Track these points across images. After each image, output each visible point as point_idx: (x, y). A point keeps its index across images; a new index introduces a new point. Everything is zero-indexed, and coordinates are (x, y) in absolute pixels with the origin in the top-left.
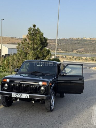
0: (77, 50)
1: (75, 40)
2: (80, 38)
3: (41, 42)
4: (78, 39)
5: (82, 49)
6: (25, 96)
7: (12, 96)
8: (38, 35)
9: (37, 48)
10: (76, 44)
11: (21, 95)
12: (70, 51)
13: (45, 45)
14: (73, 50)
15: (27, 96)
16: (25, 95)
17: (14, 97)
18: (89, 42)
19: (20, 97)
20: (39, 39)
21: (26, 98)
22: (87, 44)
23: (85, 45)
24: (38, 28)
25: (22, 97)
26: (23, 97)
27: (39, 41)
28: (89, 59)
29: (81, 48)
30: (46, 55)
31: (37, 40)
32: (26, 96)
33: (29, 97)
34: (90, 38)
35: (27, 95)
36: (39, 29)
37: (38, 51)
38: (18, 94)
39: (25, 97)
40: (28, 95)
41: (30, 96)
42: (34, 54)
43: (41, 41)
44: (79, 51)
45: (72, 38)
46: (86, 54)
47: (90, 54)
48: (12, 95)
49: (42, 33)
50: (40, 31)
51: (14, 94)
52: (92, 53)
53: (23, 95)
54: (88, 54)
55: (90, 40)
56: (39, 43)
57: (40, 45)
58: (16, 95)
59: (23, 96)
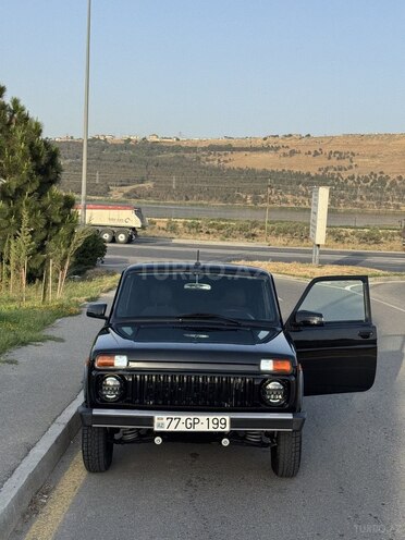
0: (127, 189)
1: (116, 147)
2: (136, 137)
3: (34, 164)
4: (129, 140)
5: (149, 185)
6: (211, 425)
7: (156, 429)
8: (19, 134)
9: (20, 191)
10: (120, 164)
11: (196, 421)
12: (96, 194)
13: (52, 177)
14: (109, 190)
15: (223, 421)
16: (211, 418)
17: (165, 429)
18: (173, 155)
19: (192, 430)
20: (27, 148)
21: (219, 429)
22: (165, 164)
23: (157, 165)
24: (15, 102)
25: (198, 428)
26: (206, 429)
27: (24, 157)
28: (184, 224)
29: (142, 181)
30: (58, 219)
31: (18, 156)
32: (215, 421)
33: (231, 427)
34: (178, 140)
35: (219, 418)
36: (22, 104)
37: (27, 204)
38: (183, 418)
39: (211, 429)
40: (227, 418)
41: (232, 420)
42: (6, 219)
43: (36, 158)
44: (134, 191)
45: (102, 138)
46: (165, 204)
47: (180, 205)
48: (155, 424)
49: (37, 125)
50: (26, 112)
51: (165, 417)
52: (187, 199)
53: (203, 418)
54: (172, 204)
55: (176, 149)
56: (27, 165)
57: (30, 175)
58: (174, 423)
59: (205, 423)
